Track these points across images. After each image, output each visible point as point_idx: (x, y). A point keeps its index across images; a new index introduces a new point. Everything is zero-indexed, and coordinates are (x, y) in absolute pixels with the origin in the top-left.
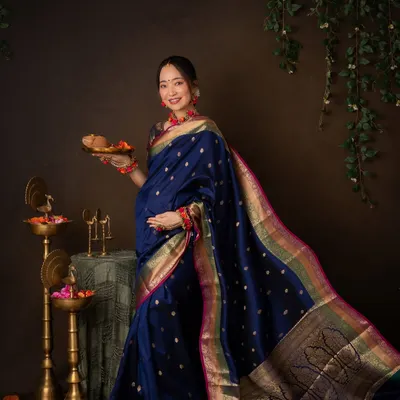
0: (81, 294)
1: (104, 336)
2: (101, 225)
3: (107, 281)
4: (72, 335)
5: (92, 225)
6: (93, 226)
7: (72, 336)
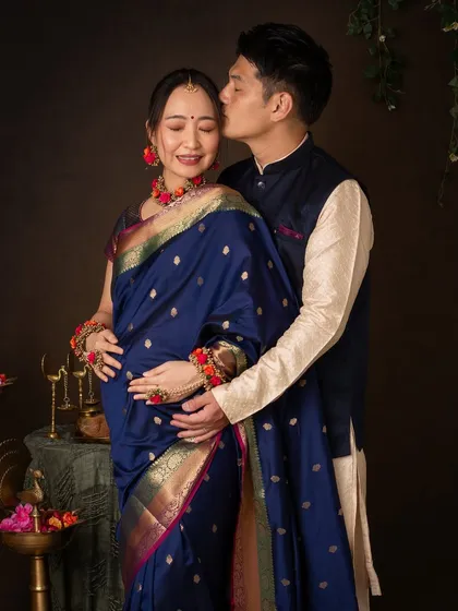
0: (55, 521)
1: (92, 583)
2: (76, 380)
3: (97, 485)
4: (40, 596)
5: (57, 383)
6: (59, 384)
7: (40, 598)
